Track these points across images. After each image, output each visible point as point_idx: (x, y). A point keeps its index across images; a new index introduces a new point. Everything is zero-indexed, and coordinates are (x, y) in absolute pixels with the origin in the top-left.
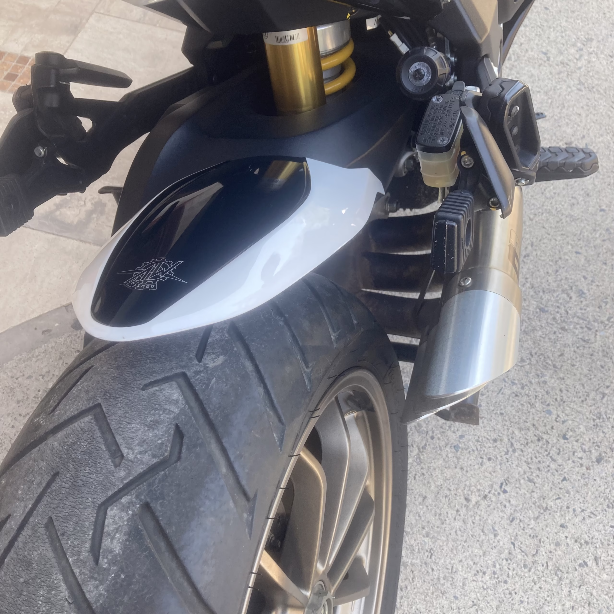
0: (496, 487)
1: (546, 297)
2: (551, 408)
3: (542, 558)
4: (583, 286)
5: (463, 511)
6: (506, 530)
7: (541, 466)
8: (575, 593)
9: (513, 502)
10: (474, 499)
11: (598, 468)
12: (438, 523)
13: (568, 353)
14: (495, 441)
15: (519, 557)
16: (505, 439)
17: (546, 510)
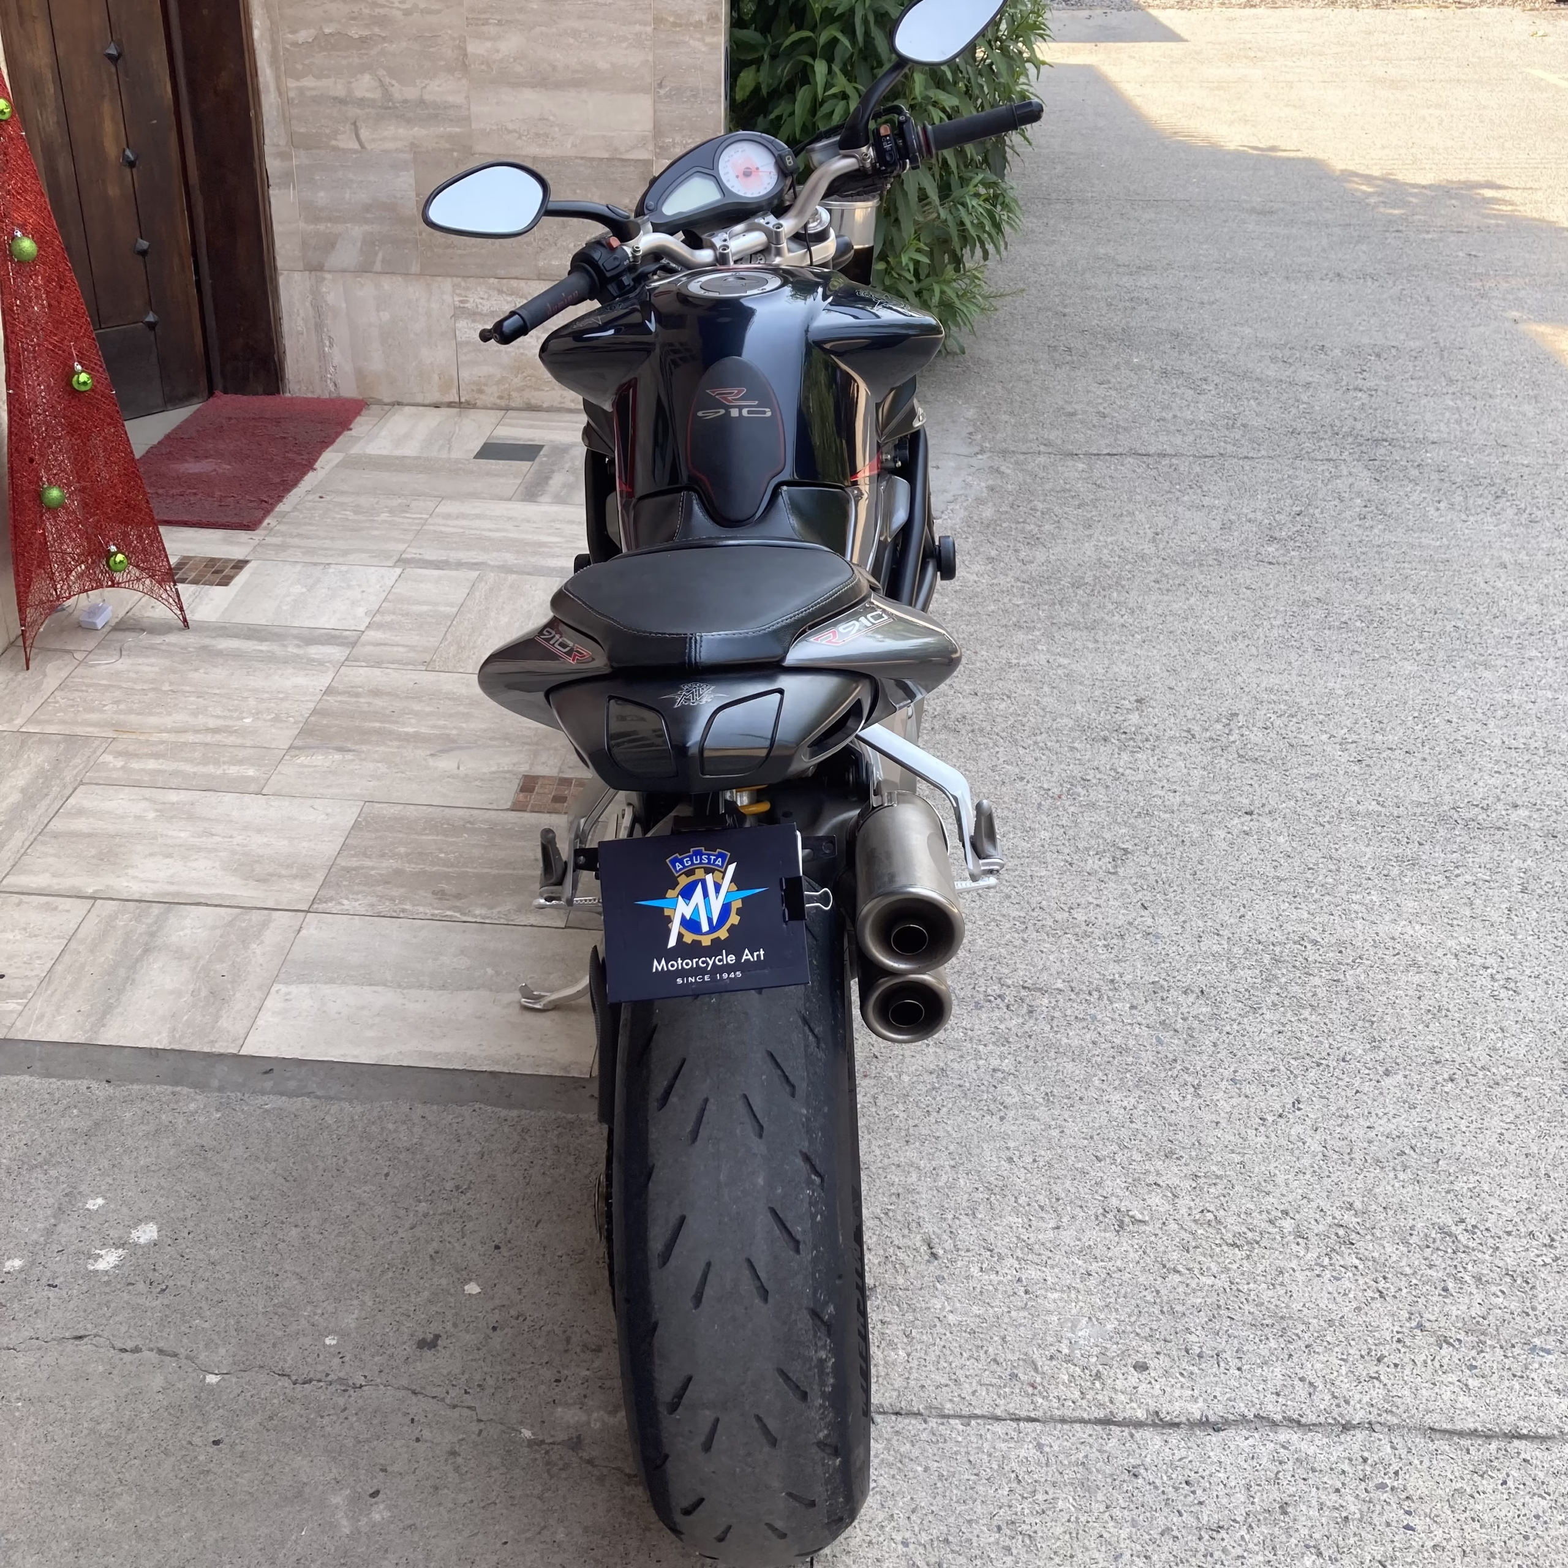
0: (1290, 1106)
1: (1278, 949)
2: (1320, 1038)
3: (1358, 1155)
4: (1314, 935)
5: (1262, 1129)
6: (1313, 1138)
7: (1329, 1085)
8: (1401, 1176)
9: (1311, 1115)
10: (1270, 1119)
11: (1388, 1080)
12: (1240, 1141)
13: (1322, 993)
14: (1272, 1071)
15: (1335, 1156)
16: (1282, 1068)
17: (1347, 1117)
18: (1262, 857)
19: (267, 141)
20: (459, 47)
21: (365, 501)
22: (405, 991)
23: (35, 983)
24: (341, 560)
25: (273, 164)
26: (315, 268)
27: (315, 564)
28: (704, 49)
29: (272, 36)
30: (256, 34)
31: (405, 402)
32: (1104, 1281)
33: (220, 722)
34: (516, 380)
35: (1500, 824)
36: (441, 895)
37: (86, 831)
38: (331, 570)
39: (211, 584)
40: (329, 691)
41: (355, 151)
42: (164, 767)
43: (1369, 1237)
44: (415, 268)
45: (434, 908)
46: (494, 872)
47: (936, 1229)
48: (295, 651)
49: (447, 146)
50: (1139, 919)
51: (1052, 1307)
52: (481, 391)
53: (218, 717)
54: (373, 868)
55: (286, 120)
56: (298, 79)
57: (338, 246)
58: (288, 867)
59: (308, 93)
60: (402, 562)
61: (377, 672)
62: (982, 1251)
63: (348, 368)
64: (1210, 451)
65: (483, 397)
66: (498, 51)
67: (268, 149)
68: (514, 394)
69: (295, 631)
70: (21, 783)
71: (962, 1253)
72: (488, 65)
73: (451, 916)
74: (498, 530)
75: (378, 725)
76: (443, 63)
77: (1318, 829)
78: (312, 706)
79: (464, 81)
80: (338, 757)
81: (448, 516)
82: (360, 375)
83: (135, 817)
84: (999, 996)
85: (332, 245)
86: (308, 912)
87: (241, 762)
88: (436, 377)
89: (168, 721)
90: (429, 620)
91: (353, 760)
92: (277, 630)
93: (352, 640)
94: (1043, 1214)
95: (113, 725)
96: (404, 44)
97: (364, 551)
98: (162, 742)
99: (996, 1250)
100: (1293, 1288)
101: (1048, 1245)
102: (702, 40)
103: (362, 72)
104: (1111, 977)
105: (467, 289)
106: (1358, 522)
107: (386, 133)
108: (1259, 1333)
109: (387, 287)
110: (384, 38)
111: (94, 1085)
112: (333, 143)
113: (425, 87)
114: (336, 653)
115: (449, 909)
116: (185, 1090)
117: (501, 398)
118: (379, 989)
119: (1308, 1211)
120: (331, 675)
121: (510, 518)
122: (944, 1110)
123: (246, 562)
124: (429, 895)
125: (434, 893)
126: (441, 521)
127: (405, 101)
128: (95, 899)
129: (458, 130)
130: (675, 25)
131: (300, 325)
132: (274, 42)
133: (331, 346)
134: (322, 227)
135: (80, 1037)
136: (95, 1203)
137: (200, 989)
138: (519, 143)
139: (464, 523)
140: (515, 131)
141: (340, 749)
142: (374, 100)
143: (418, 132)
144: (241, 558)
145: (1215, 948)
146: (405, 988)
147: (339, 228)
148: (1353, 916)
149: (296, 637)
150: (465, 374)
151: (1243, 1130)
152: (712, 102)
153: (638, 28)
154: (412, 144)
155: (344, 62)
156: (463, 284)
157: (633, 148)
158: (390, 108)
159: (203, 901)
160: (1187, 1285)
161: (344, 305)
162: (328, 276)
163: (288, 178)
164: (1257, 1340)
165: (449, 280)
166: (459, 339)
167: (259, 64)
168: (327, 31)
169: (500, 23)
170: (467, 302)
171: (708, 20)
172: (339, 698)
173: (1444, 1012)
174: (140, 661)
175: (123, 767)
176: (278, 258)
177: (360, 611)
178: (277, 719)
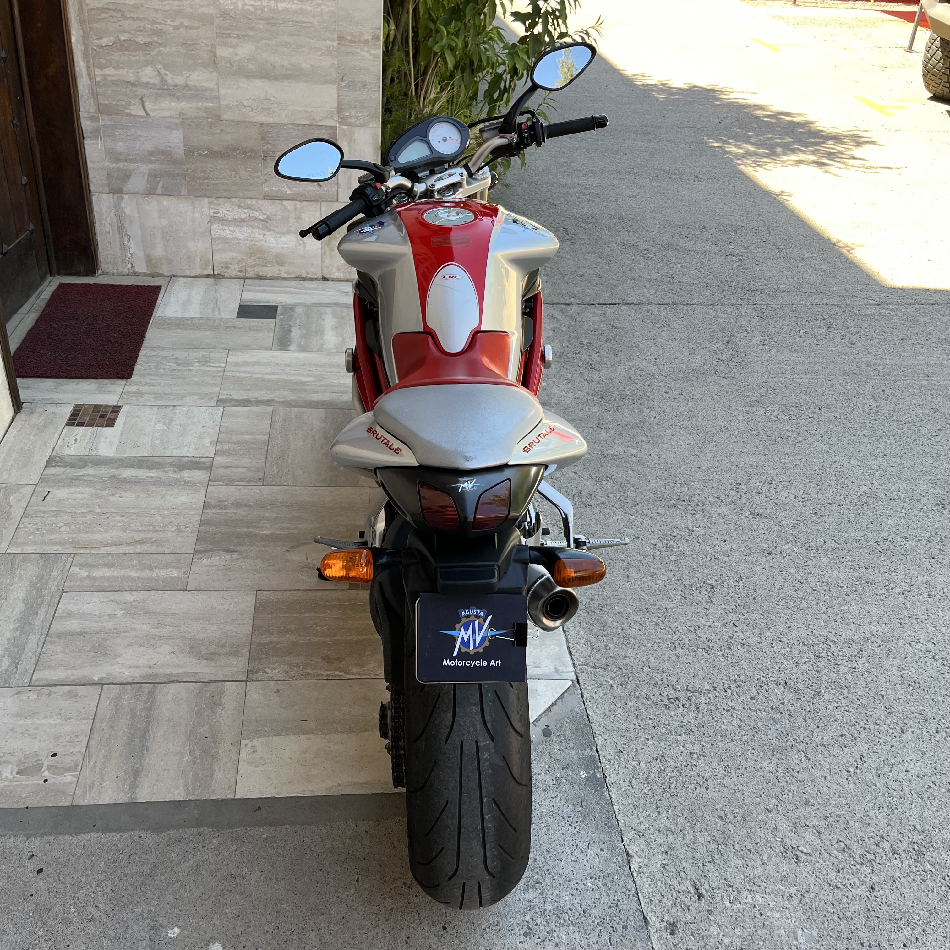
0: (859, 760)
2: (859, 710)
3: (907, 791)
4: (832, 637)
5: (850, 778)
6: (879, 782)
7: (875, 743)
9: (873, 766)
10: (852, 770)
11: (904, 736)
12: (841, 788)
13: (849, 677)
14: (841, 736)
15: (895, 793)
16: (847, 734)
17: (892, 765)
18: (786, 584)
19: (82, 109)
20: (212, 52)
21: (182, 355)
22: (327, 737)
23: (80, 757)
24: (180, 402)
25: (86, 124)
26: (117, 191)
27: (166, 407)
28: (370, 57)
29: (83, 41)
30: (73, 39)
31: (179, 275)
32: (801, 900)
33: (143, 536)
34: (250, 261)
35: (903, 552)
36: (327, 659)
37: (78, 630)
38: (178, 411)
39: (102, 426)
40: (206, 505)
41: (142, 117)
42: (115, 574)
43: (931, 849)
44: (184, 191)
45: (326, 670)
46: (355, 638)
47: (696, 876)
48: (175, 475)
49: (204, 115)
50: (735, 634)
51: (779, 923)
52: (227, 268)
53: (139, 531)
54: (278, 643)
55: (95, 95)
56: (102, 67)
57: (132, 177)
58: (224, 646)
59: (110, 79)
60: (220, 402)
61: (232, 489)
62: (727, 888)
63: (141, 254)
64: (667, 301)
65: (228, 271)
66: (237, 55)
67: (83, 114)
68: (249, 269)
69: (169, 460)
70: (22, 595)
71: (715, 891)
72: (231, 64)
73: (339, 676)
74: (274, 374)
75: (246, 530)
76: (200, 61)
77: (809, 563)
78: (198, 518)
79: (215, 73)
80: (228, 556)
81: (237, 364)
82: (149, 259)
83: (109, 616)
84: (677, 698)
85: (129, 177)
86: (247, 681)
87: (166, 566)
88: (198, 259)
89: (106, 537)
90: (253, 446)
91: (238, 559)
92: (157, 460)
93: (208, 465)
94: (751, 855)
95: (72, 543)
96: (174, 49)
97: (193, 394)
98: (109, 554)
99: (734, 887)
100: (903, 890)
101: (762, 878)
102: (368, 52)
103: (146, 66)
104: (733, 678)
105: (219, 205)
106: (761, 347)
107: (162, 105)
108: (896, 925)
109: (165, 203)
110: (161, 44)
111: (143, 834)
112: (127, 111)
113: (189, 77)
114: (200, 475)
115: (336, 670)
116: (206, 830)
117: (240, 271)
118: (310, 736)
119: (893, 834)
120: (203, 492)
121: (277, 364)
122: (672, 786)
123: (120, 407)
124: (320, 660)
125: (323, 658)
126: (233, 368)
127: (176, 86)
128: (103, 685)
129: (210, 105)
130: (351, 41)
131: (108, 228)
132: (85, 45)
133: (129, 240)
134: (121, 165)
135: (122, 798)
136: (174, 932)
137: (194, 750)
138: (251, 114)
139: (249, 369)
140: (249, 106)
141: (228, 551)
142: (154, 84)
143: (184, 105)
144: (115, 404)
145: (783, 651)
146: (326, 734)
147: (132, 166)
148: (847, 621)
149: (171, 464)
150: (217, 257)
151: (840, 780)
152: (375, 91)
153: (328, 43)
154: (181, 113)
155: (134, 59)
156: (216, 202)
157: (326, 118)
158: (165, 89)
159: (175, 679)
160: (847, 897)
161: (137, 215)
162: (126, 197)
163: (96, 133)
164: (896, 931)
165: (206, 200)
166: (213, 236)
167: (75, 59)
168: (122, 38)
169: (238, 36)
170: (218, 213)
171: (372, 39)
172: (214, 511)
173: (917, 685)
174: (73, 490)
175: (88, 576)
176: (91, 185)
177: (207, 441)
178: (179, 530)
